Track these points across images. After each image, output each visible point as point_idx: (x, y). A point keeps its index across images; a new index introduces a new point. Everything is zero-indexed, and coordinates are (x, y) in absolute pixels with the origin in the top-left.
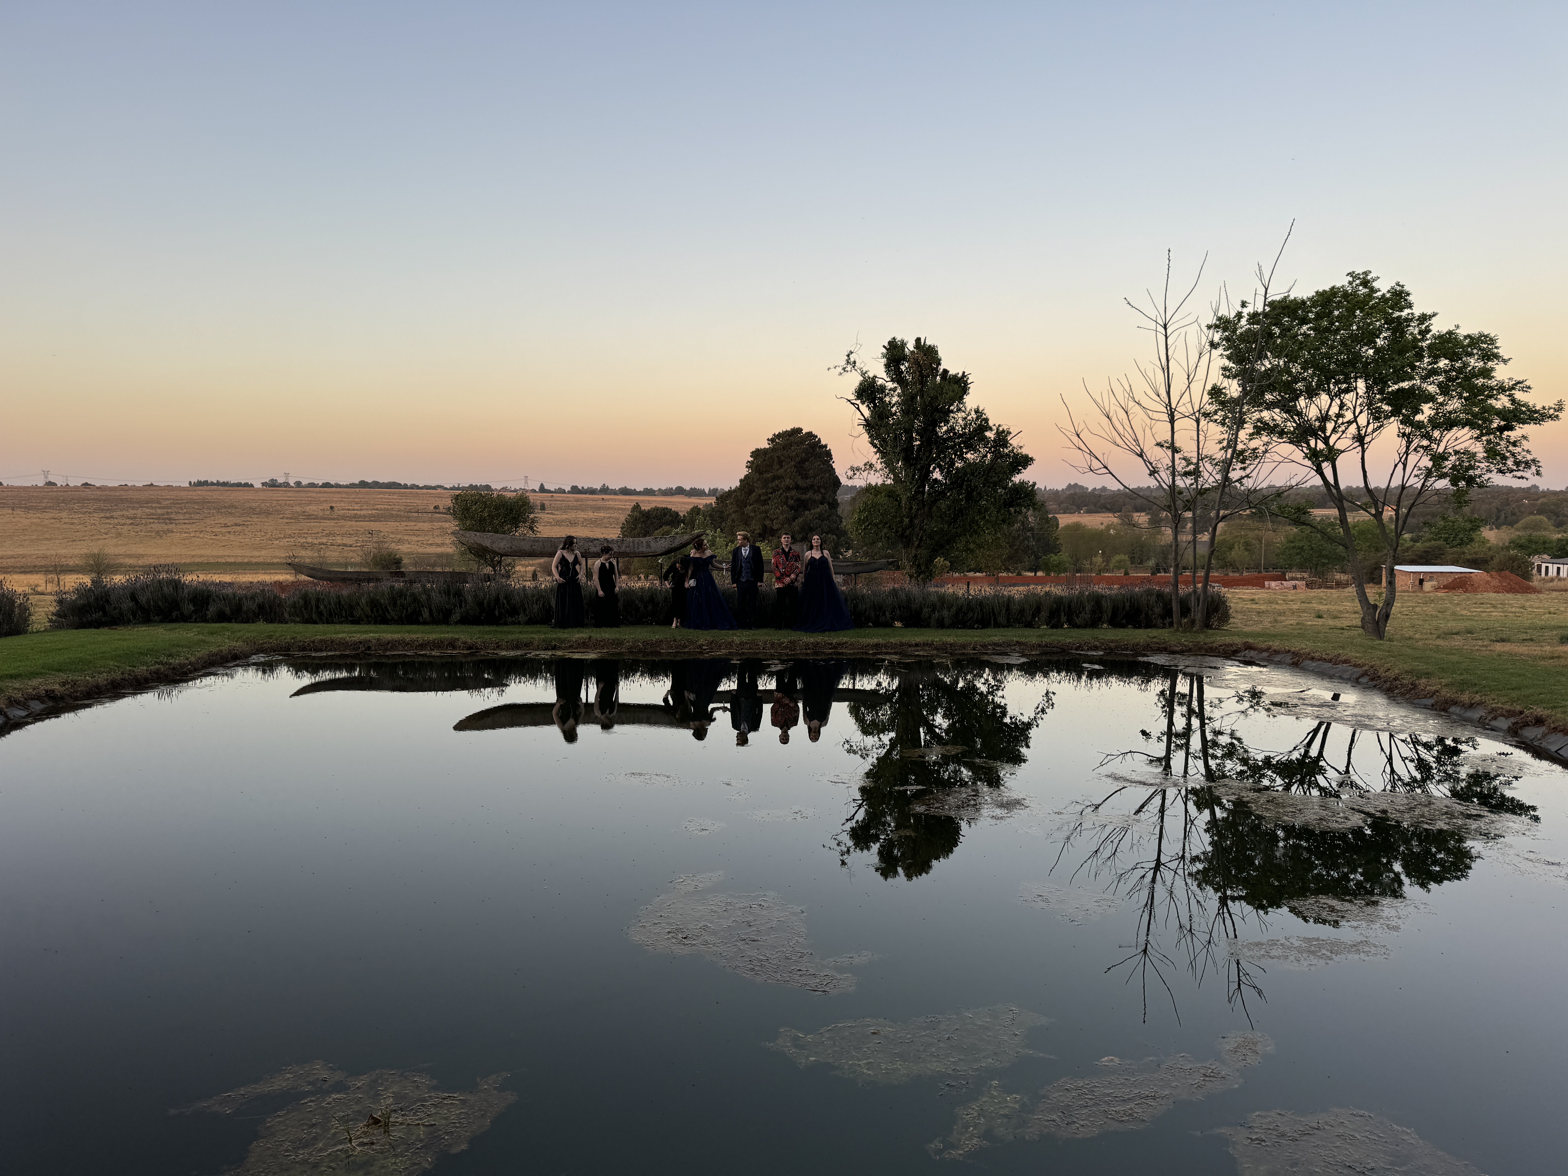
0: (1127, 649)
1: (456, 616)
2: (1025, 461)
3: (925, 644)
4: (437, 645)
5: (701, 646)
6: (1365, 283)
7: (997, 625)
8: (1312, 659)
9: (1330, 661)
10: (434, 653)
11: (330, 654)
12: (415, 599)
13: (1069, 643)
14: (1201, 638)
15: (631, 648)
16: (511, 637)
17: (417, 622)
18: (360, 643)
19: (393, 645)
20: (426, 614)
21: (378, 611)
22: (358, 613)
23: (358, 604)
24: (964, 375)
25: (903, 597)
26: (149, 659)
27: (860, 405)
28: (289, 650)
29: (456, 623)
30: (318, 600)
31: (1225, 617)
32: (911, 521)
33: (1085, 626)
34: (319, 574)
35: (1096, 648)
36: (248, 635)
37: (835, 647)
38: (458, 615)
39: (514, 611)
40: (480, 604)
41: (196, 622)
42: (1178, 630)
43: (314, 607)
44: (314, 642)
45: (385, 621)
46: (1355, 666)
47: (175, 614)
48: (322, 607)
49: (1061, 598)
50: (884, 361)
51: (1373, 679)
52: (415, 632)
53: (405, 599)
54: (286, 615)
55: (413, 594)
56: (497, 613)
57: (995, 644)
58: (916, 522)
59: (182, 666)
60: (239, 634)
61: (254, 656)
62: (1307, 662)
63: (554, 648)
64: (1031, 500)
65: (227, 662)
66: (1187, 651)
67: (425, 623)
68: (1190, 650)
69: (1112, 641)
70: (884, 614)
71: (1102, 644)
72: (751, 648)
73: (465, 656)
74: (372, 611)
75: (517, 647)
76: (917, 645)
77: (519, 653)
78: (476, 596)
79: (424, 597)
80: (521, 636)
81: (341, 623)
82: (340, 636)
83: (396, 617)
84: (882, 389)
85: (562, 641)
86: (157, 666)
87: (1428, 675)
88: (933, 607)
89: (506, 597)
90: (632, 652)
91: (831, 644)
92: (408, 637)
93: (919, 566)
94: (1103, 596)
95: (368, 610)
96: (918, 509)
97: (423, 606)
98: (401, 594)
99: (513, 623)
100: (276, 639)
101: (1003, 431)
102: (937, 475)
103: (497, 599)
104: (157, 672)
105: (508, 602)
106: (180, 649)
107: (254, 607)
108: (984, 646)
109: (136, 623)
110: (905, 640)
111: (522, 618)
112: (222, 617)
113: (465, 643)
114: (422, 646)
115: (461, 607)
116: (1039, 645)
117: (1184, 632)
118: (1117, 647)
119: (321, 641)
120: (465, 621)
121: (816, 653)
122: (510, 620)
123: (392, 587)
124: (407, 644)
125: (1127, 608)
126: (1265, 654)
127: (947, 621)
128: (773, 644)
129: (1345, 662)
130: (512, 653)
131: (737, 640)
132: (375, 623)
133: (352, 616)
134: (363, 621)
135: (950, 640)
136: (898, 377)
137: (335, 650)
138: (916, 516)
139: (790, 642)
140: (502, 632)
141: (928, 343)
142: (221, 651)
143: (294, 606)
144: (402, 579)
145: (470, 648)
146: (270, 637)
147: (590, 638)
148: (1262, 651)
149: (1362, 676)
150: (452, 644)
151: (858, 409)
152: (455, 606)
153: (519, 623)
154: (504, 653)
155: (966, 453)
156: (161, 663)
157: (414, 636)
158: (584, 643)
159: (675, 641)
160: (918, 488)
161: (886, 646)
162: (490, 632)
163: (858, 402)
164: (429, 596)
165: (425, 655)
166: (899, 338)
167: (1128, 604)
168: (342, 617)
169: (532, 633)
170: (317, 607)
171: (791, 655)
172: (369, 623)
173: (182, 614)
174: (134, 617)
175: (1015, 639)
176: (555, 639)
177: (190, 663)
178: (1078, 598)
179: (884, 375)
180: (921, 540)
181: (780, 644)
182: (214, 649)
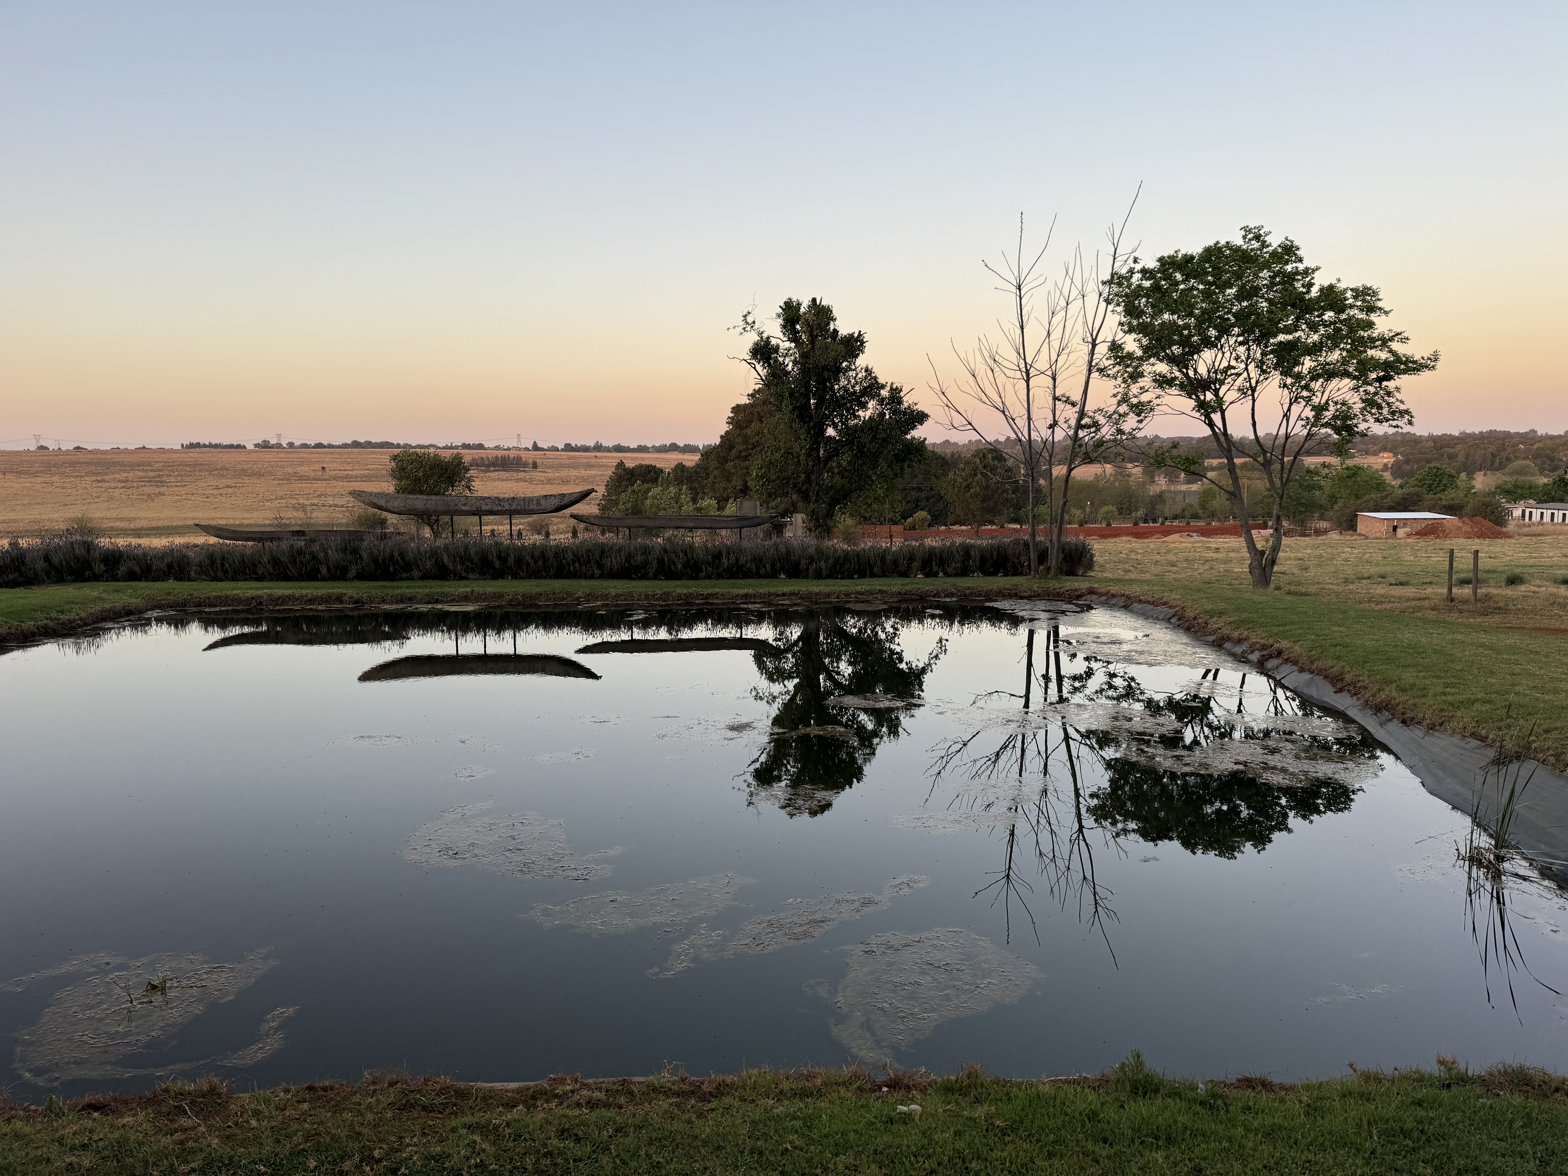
0: (980, 595)
1: (352, 573)
2: (921, 418)
3: (792, 594)
4: (326, 600)
5: (578, 599)
6: (1257, 237)
7: (873, 575)
8: (1140, 601)
9: (1153, 603)
10: (320, 608)
11: (222, 609)
12: (314, 557)
13: (928, 591)
14: (1054, 585)
15: (511, 601)
16: (396, 592)
17: (316, 579)
18: (253, 598)
19: (284, 600)
20: (324, 570)
21: (279, 569)
22: (260, 570)
23: (260, 563)
24: (860, 335)
25: (784, 550)
26: (39, 615)
27: (757, 365)
28: (185, 605)
29: (353, 579)
30: (223, 559)
31: (1090, 565)
32: (808, 477)
33: (956, 575)
34: (225, 534)
35: (952, 595)
36: (149, 592)
37: (706, 598)
38: (354, 571)
39: (407, 567)
40: (375, 560)
41: (107, 581)
42: (1035, 577)
43: (219, 566)
44: (209, 598)
45: (287, 578)
46: (1170, 607)
47: (87, 573)
48: (227, 566)
49: (934, 548)
50: (780, 321)
51: (1179, 619)
52: (309, 588)
53: (304, 557)
54: (192, 573)
55: (312, 553)
56: (391, 569)
57: (858, 593)
58: (813, 477)
59: (70, 621)
60: (139, 592)
61: (150, 612)
62: (1135, 605)
63: (437, 602)
64: (921, 455)
65: (120, 617)
66: (1034, 596)
67: (324, 579)
68: (1039, 595)
69: (969, 588)
70: (765, 566)
71: (959, 591)
72: (626, 600)
73: (352, 609)
74: (274, 568)
75: (402, 602)
76: (784, 595)
77: (401, 606)
78: (371, 553)
79: (322, 555)
80: (407, 591)
81: (245, 580)
82: (235, 592)
83: (296, 574)
84: (776, 349)
85: (444, 595)
86: (45, 621)
87: (1221, 614)
88: (811, 559)
89: (401, 554)
90: (511, 605)
91: (703, 595)
92: (298, 592)
93: (817, 520)
94: (971, 546)
95: (270, 567)
96: (814, 466)
97: (321, 563)
98: (300, 552)
99: (408, 579)
100: (174, 596)
101: (897, 388)
102: (830, 432)
103: (392, 557)
104: (45, 627)
105: (403, 559)
106: (73, 606)
107: (163, 566)
108: (847, 595)
109: (50, 583)
110: (773, 590)
111: (416, 573)
112: (132, 576)
113: (351, 598)
114: (311, 601)
115: (357, 564)
116: (900, 593)
117: (1040, 578)
118: (971, 594)
119: (216, 597)
120: (361, 576)
121: (687, 604)
122: (404, 575)
123: (292, 546)
124: (297, 599)
125: (995, 557)
126: (1103, 598)
127: (824, 573)
128: (647, 596)
129: (1164, 604)
130: (394, 607)
131: (613, 592)
132: (278, 580)
133: (256, 573)
134: (265, 577)
135: (816, 589)
136: (794, 337)
137: (229, 605)
138: (812, 472)
139: (664, 593)
140: (390, 587)
141: (823, 303)
142: (115, 607)
143: (200, 565)
144: (302, 538)
145: (356, 602)
146: (169, 594)
147: (472, 591)
148: (1101, 595)
149: (1173, 616)
150: (339, 599)
151: (755, 368)
152: (351, 562)
153: (413, 579)
154: (387, 607)
155: (858, 411)
156: (51, 619)
157: (304, 592)
158: (466, 596)
159: (554, 593)
160: (812, 444)
161: (755, 596)
162: (375, 588)
163: (753, 361)
164: (326, 553)
165: (311, 609)
166: (794, 299)
167: (995, 554)
168: (246, 575)
169: (420, 587)
170: (222, 565)
171: (665, 606)
172: (272, 580)
173: (94, 574)
174: (48, 577)
175: (878, 588)
176: (437, 593)
177: (81, 619)
178: (949, 548)
179: (781, 336)
180: (818, 494)
181: (653, 596)
182: (107, 606)
